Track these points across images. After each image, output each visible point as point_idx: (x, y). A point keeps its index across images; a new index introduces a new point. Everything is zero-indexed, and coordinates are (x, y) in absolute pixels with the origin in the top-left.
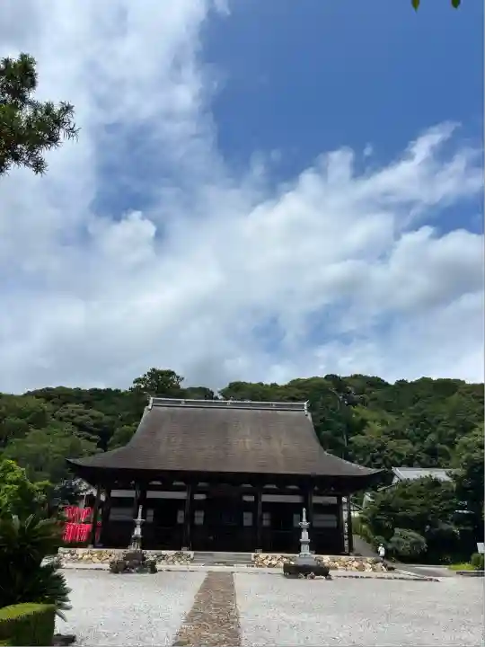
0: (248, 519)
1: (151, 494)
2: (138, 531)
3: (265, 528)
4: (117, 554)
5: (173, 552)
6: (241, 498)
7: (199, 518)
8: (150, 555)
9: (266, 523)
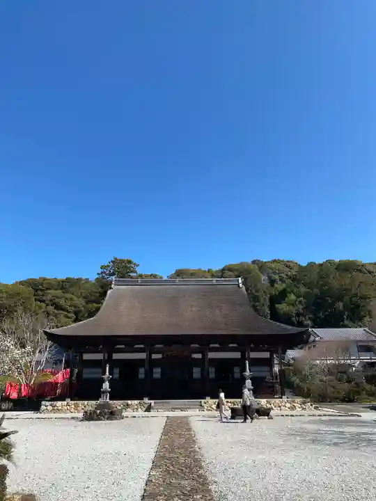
0: (197, 373)
1: (116, 356)
2: (106, 386)
3: (212, 380)
4: (90, 405)
5: (136, 402)
6: (191, 356)
7: (157, 373)
8: (118, 404)
9: (212, 375)
